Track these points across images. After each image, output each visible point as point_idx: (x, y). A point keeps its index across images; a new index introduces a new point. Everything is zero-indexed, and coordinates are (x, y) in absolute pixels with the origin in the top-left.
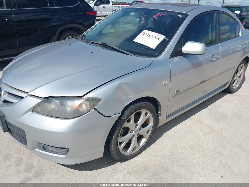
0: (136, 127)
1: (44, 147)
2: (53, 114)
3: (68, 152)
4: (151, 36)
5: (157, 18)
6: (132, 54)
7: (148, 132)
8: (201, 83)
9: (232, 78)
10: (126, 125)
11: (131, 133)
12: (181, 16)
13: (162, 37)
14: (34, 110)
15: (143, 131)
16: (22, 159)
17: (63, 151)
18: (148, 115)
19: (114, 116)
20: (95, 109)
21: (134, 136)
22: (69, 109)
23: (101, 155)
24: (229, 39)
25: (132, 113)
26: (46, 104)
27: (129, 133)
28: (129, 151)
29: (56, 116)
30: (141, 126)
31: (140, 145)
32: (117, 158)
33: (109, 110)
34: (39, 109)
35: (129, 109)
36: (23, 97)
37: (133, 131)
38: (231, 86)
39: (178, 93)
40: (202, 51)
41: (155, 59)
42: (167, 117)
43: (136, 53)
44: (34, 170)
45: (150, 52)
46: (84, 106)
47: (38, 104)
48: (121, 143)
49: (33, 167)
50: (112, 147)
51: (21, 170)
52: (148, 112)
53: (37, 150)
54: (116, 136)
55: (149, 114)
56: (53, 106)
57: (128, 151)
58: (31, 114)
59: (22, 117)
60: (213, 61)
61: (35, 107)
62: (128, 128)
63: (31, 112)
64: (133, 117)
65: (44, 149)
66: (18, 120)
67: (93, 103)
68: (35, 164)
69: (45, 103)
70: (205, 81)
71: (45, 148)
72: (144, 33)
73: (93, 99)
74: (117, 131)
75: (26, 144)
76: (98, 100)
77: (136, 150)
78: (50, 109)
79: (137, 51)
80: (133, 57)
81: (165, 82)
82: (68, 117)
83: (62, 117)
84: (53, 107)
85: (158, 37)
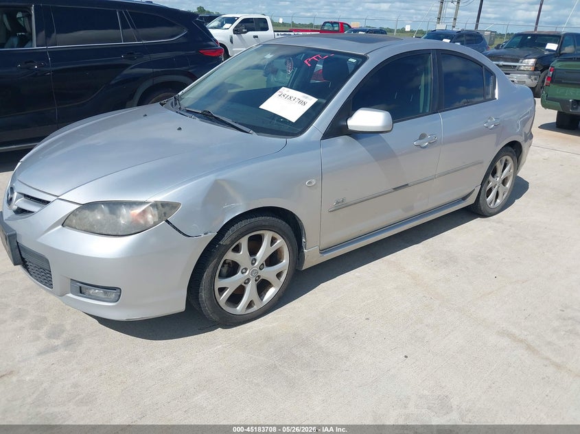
0: (253, 264)
1: (80, 287)
2: (96, 229)
3: (120, 296)
4: (292, 99)
5: (309, 65)
6: (251, 132)
7: (279, 275)
8: (396, 189)
9: (482, 184)
10: (230, 256)
11: (243, 273)
12: (354, 61)
13: (311, 101)
14: (65, 222)
15: (269, 273)
16: (45, 318)
17: (113, 295)
18: (278, 241)
19: (203, 235)
20: (167, 221)
21: (249, 280)
22: (122, 222)
23: (181, 307)
24: (467, 106)
25: (243, 235)
26: (87, 213)
27: (239, 273)
28: (241, 308)
29: (101, 232)
30: (263, 261)
31: (264, 300)
32: (215, 317)
33: (194, 225)
34: (74, 221)
35: (235, 228)
36: (48, 202)
37: (246, 269)
38: (481, 202)
39: (341, 205)
40: (384, 127)
41: (291, 140)
42: (323, 251)
43: (259, 130)
44: (64, 335)
45: (286, 128)
46: (150, 217)
47: (73, 213)
48: (222, 290)
49: (63, 331)
50: (203, 295)
51: (40, 334)
52: (277, 236)
53: (70, 295)
54: (210, 274)
55: (280, 242)
56: (98, 216)
57: (238, 308)
58: (60, 229)
59: (43, 236)
60: (425, 147)
61: (68, 217)
62: (236, 263)
63: (61, 226)
64: (244, 242)
65: (81, 292)
66: (39, 240)
67: (164, 210)
68: (68, 327)
69: (85, 211)
70: (406, 185)
71: (83, 290)
72: (280, 94)
73: (164, 204)
74: (212, 265)
75: (51, 286)
76: (173, 207)
77: (255, 308)
78: (91, 220)
79: (264, 126)
80: (254, 136)
81: (309, 183)
82: (120, 234)
83: (109, 233)
84: (99, 218)
85: (305, 100)
